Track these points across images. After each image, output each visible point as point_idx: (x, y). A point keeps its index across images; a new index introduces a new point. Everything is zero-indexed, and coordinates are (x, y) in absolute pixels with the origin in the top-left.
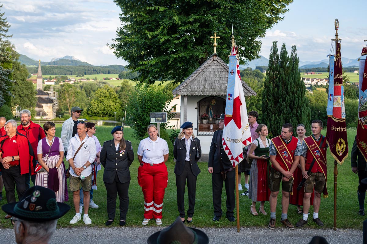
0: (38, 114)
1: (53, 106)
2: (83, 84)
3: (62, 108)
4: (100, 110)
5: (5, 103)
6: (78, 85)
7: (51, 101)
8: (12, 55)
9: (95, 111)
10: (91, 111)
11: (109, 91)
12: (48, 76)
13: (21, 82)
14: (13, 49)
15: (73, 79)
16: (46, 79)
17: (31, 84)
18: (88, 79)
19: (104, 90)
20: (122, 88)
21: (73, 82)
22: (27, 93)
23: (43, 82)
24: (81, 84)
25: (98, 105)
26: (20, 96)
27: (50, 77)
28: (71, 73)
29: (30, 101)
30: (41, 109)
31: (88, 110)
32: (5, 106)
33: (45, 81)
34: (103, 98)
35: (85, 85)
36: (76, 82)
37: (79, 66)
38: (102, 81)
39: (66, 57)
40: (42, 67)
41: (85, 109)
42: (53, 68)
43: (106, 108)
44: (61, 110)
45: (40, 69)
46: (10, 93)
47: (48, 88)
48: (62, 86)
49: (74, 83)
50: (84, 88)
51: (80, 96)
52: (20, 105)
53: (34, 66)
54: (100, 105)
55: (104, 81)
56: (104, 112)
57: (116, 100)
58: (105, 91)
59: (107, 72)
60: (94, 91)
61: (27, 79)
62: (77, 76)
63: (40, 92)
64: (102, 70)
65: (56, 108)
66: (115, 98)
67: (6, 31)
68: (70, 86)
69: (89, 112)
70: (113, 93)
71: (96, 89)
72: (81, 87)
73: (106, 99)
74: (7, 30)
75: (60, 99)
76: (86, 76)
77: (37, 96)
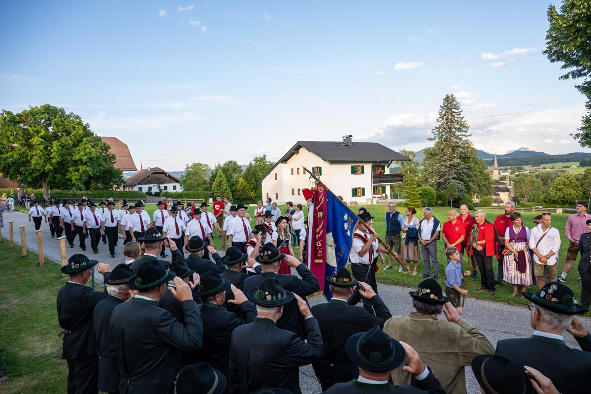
0: (495, 202)
1: (509, 194)
2: (539, 173)
3: (518, 196)
4: (559, 198)
5: (466, 193)
6: (534, 174)
7: (507, 190)
8: (471, 151)
9: (554, 199)
10: (549, 199)
11: (570, 179)
12: (504, 168)
13: (479, 174)
14: (472, 146)
15: (528, 170)
16: (501, 170)
17: (488, 175)
18: (544, 168)
19: (562, 178)
20: (585, 176)
21: (528, 172)
22: (485, 183)
23: (499, 173)
24: (537, 173)
25: (556, 193)
26: (479, 186)
27: (506, 168)
28: (525, 163)
29: (488, 190)
30: (498, 197)
31: (546, 198)
32: (467, 195)
33: (501, 172)
34: (563, 187)
35: (541, 174)
36: (532, 171)
37: (535, 156)
38: (560, 169)
39: (520, 149)
40: (497, 159)
41: (542, 197)
42: (508, 160)
43: (565, 196)
44: (518, 198)
45: (496, 161)
46: (471, 184)
47: (504, 178)
48: (517, 176)
49: (530, 173)
50: (541, 177)
51: (536, 185)
52: (478, 193)
53: (491, 159)
54: (558, 193)
55: (563, 169)
56: (563, 200)
57: (577, 188)
58: (564, 179)
59: (566, 160)
60: (552, 180)
61: (485, 171)
62: (533, 166)
63: (497, 182)
64: (560, 159)
65: (513, 196)
66: (576, 186)
67: (466, 132)
68: (526, 176)
69: (547, 200)
70: (573, 181)
71: (554, 177)
72: (537, 176)
73: (565, 187)
74: (467, 130)
75: (516, 188)
76: (542, 166)
77: (494, 186)
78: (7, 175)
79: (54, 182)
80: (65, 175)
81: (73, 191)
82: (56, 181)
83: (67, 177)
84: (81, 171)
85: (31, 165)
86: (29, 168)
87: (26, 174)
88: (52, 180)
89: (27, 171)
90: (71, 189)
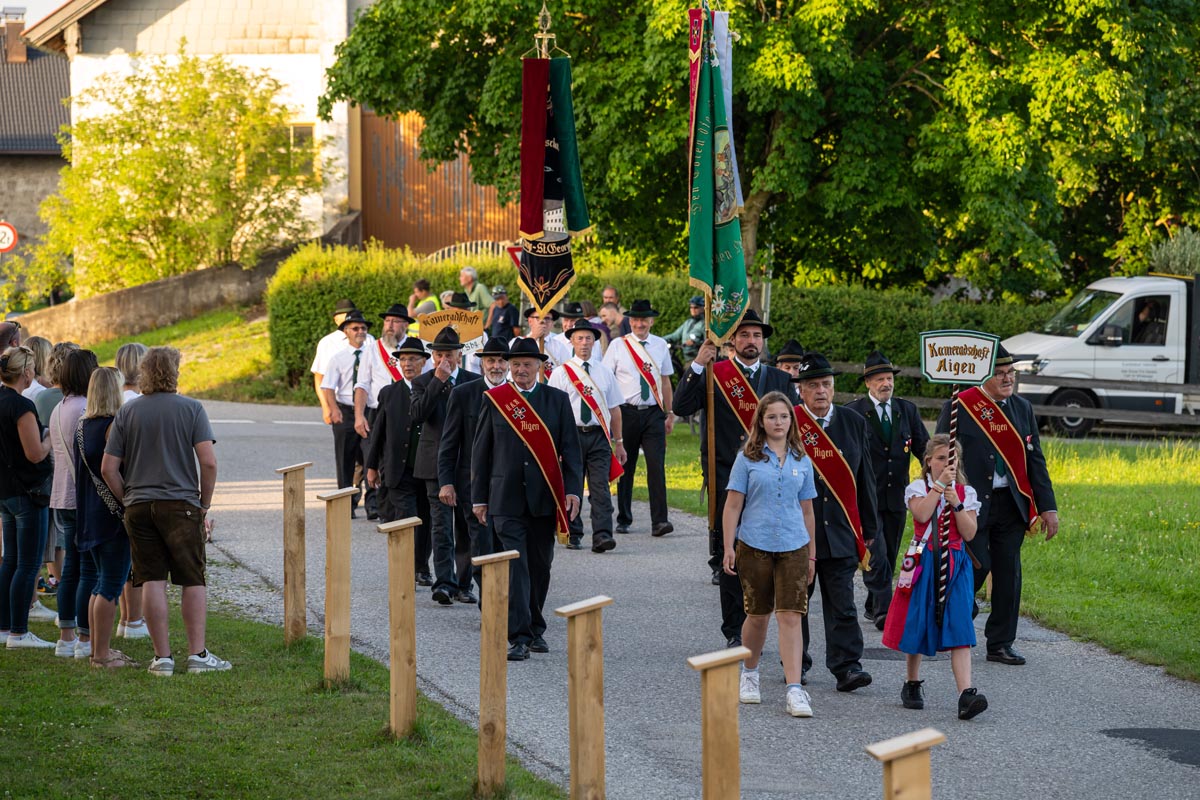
78: (455, 128)
79: (812, 208)
80: (903, 142)
81: (960, 294)
82: (833, 197)
83: (920, 165)
84: (1039, 111)
85: (639, 43)
86: (626, 72)
87: (601, 130)
88: (799, 192)
89: (604, 96)
90: (942, 279)
